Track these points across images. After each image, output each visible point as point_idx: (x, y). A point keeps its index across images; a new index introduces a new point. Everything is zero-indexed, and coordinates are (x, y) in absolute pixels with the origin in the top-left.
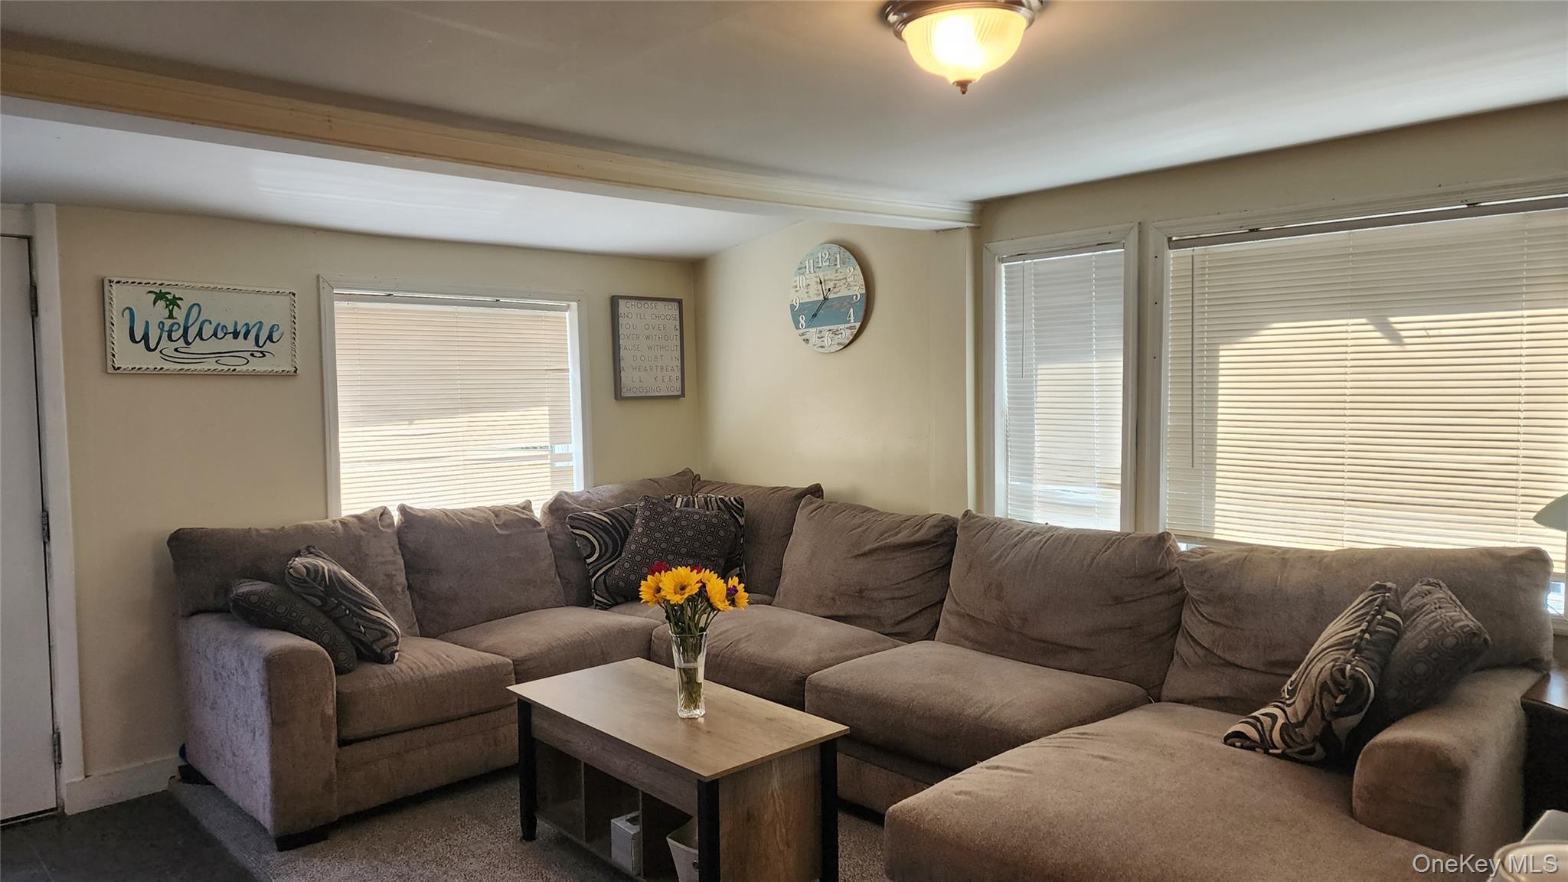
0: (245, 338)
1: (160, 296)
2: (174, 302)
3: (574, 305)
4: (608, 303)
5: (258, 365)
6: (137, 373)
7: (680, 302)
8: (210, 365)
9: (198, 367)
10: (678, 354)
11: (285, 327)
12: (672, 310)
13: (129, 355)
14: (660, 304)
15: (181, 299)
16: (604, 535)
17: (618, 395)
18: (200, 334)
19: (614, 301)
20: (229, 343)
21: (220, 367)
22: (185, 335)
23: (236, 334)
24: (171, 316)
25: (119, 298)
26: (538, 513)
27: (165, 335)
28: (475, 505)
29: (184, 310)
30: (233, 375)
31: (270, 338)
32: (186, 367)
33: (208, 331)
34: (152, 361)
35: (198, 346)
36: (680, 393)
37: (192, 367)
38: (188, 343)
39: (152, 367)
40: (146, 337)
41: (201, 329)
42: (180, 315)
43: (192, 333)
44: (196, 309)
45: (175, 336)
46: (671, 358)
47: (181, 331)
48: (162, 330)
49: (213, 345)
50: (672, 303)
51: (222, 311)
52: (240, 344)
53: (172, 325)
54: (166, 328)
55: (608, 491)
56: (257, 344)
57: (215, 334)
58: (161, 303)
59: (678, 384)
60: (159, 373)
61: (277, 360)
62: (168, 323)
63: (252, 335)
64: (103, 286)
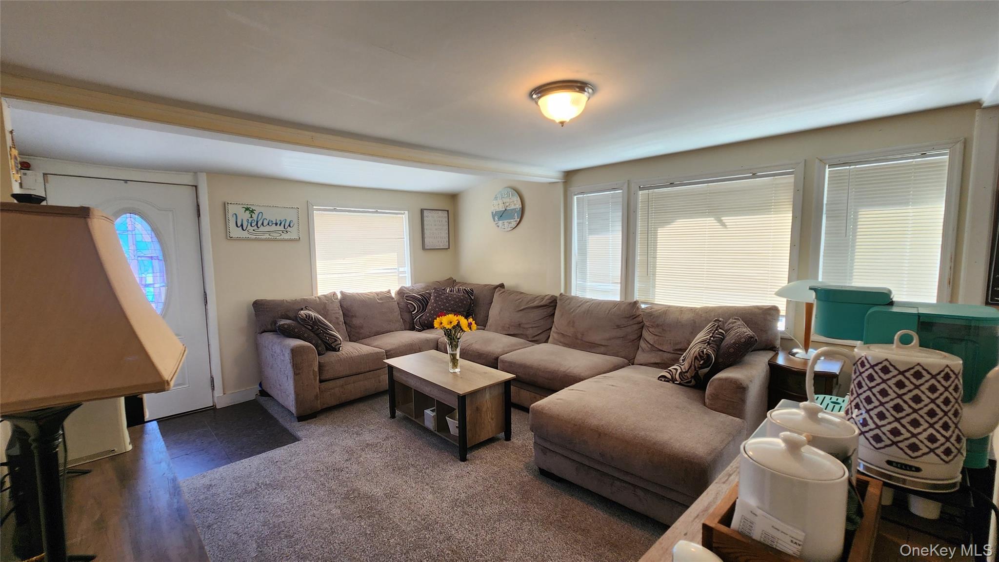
0: (280, 225)
1: (247, 209)
2: (252, 211)
3: (406, 212)
4: (420, 211)
5: (285, 236)
6: (239, 239)
7: (448, 211)
8: (267, 236)
9: (262, 237)
10: (447, 231)
11: (295, 221)
12: (445, 214)
13: (236, 232)
14: (440, 212)
15: (255, 210)
16: (420, 304)
17: (424, 248)
18: (263, 224)
19: (422, 211)
20: (274, 228)
21: (270, 237)
22: (257, 224)
23: (276, 224)
24: (251, 217)
25: (232, 209)
26: (393, 294)
27: (249, 224)
28: (369, 291)
29: (257, 214)
30: (275, 240)
31: (289, 226)
32: (258, 237)
33: (266, 223)
34: (245, 234)
35: (262, 229)
36: (448, 247)
37: (260, 237)
38: (258, 227)
39: (244, 237)
40: (242, 225)
41: (263, 222)
42: (255, 216)
43: (260, 223)
44: (261, 214)
45: (253, 225)
46: (445, 234)
47: (255, 223)
48: (248, 222)
49: (267, 228)
50: (445, 212)
51: (271, 215)
52: (278, 228)
53: (252, 221)
54: (250, 222)
55: (420, 286)
56: (285, 228)
57: (268, 224)
58: (248, 212)
59: (447, 244)
60: (248, 239)
61: (293, 234)
62: (250, 220)
63: (283, 225)
64: (225, 205)
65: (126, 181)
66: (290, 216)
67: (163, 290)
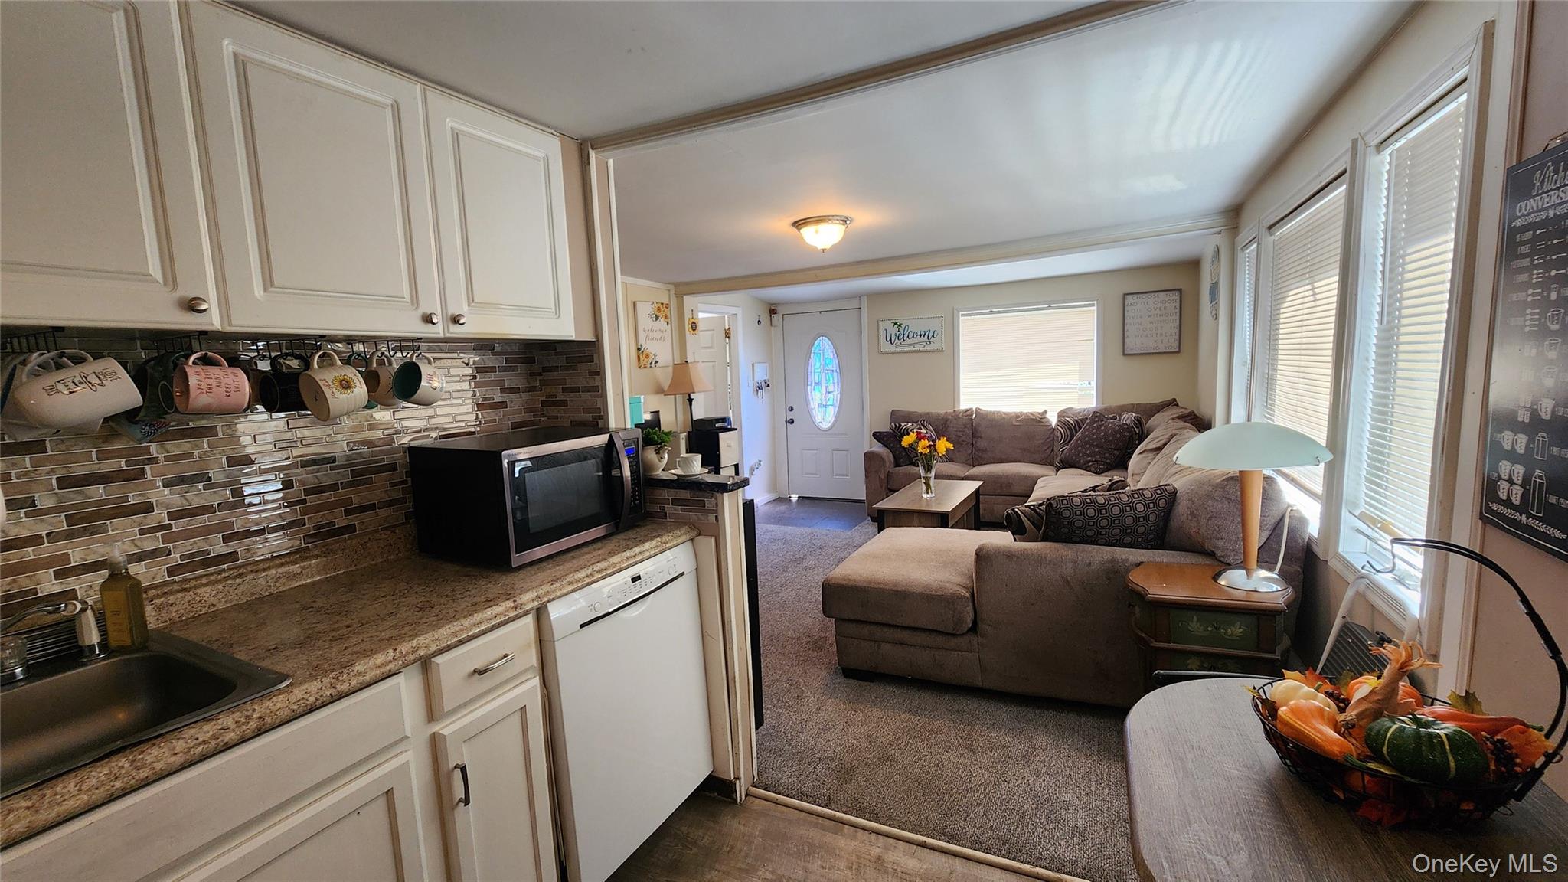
0: (924, 337)
1: (896, 324)
2: (900, 325)
3: (1095, 302)
4: (1122, 297)
5: (929, 348)
6: (889, 353)
7: (1180, 290)
8: (911, 348)
9: (907, 349)
10: (1177, 324)
11: (939, 330)
12: (1175, 296)
13: (886, 347)
14: (1161, 294)
15: (902, 324)
17: (1124, 354)
18: (908, 337)
19: (1125, 296)
20: (918, 339)
21: (915, 349)
22: (903, 338)
23: (921, 336)
24: (899, 331)
25: (883, 325)
26: (1053, 419)
27: (897, 338)
29: (903, 328)
30: (919, 352)
31: (933, 336)
32: (903, 349)
33: (911, 335)
34: (892, 348)
35: (908, 341)
36: (1177, 350)
37: (905, 349)
38: (904, 340)
39: (892, 350)
40: (891, 340)
41: (909, 335)
42: (901, 330)
43: (906, 336)
44: (907, 327)
45: (900, 338)
46: (1170, 327)
47: (902, 336)
48: (896, 336)
49: (913, 341)
50: (1174, 292)
51: (916, 327)
52: (923, 339)
53: (899, 334)
56: (928, 339)
57: (913, 336)
58: (896, 326)
59: (1177, 343)
60: (894, 352)
61: (935, 345)
63: (926, 336)
64: (879, 321)
65: (820, 312)
66: (933, 325)
67: (839, 395)
